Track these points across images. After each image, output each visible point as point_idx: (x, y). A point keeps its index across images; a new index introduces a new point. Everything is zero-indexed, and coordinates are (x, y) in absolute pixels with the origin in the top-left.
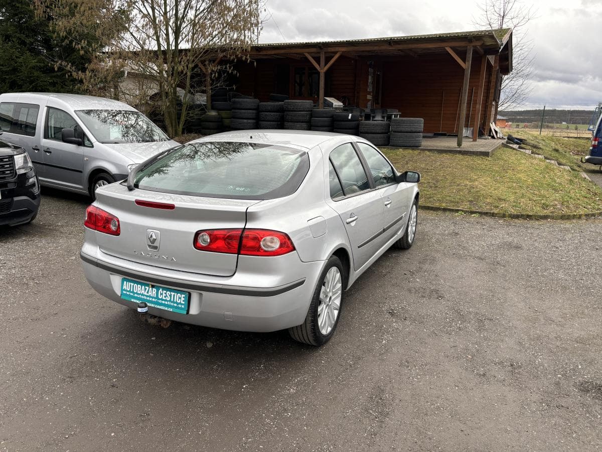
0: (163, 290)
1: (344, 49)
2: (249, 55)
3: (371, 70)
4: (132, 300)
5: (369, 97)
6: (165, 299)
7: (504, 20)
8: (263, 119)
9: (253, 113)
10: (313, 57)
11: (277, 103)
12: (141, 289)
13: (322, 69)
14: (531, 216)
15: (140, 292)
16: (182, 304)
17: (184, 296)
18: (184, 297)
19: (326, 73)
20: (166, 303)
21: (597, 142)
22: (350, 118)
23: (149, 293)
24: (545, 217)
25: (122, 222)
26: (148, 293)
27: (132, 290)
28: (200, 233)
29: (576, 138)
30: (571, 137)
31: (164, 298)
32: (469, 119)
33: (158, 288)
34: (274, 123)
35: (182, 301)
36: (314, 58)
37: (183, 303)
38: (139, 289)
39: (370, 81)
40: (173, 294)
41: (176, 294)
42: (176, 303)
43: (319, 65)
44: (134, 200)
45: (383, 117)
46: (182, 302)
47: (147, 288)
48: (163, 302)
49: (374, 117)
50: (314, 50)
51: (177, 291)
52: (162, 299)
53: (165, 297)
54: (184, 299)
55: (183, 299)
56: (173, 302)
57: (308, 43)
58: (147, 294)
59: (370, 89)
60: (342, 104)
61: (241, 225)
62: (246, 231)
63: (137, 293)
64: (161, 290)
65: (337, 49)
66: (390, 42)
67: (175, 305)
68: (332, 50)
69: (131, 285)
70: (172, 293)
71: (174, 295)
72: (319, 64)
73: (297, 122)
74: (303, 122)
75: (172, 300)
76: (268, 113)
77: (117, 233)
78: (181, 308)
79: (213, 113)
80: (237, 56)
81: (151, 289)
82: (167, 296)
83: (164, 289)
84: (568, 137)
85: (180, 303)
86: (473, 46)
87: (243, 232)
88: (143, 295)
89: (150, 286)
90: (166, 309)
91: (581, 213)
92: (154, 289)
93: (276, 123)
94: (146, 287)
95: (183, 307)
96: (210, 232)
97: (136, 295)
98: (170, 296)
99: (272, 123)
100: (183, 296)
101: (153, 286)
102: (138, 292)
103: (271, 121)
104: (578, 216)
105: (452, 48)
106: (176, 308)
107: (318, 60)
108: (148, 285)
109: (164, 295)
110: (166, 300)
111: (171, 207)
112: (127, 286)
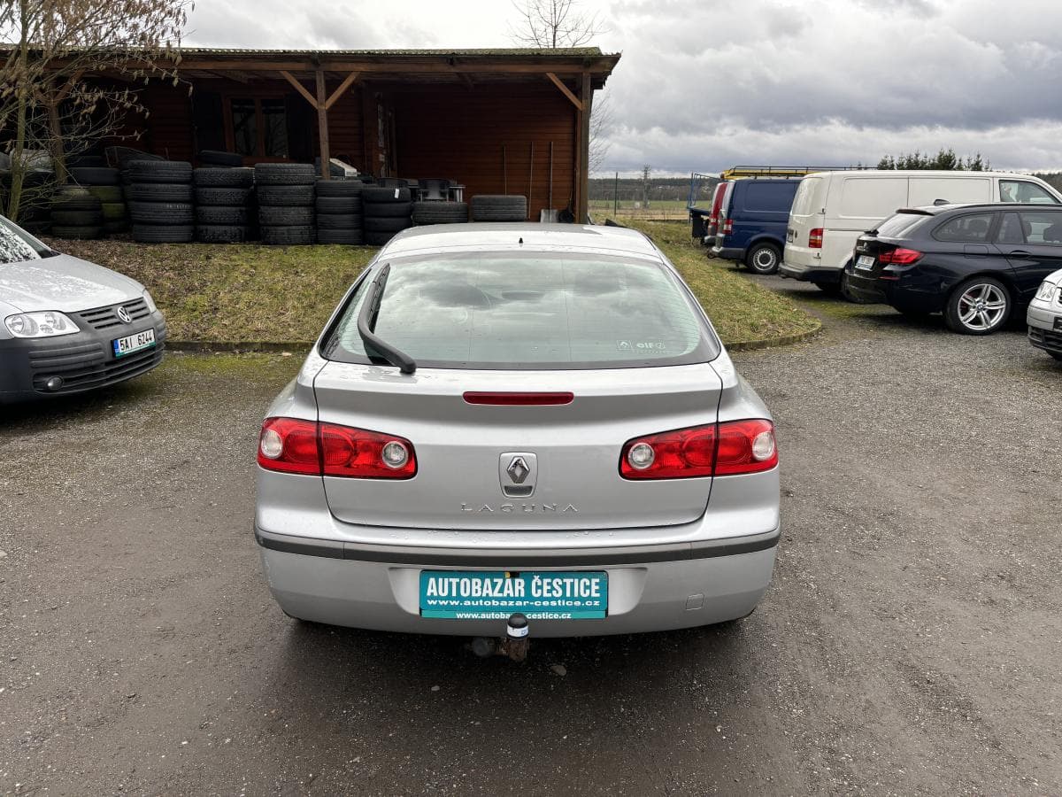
0: (541, 579)
1: (362, 68)
2: (176, 71)
3: (380, 108)
4: (459, 616)
5: (382, 158)
6: (550, 595)
7: (557, 33)
8: (207, 201)
9: (184, 191)
10: (299, 81)
11: (227, 170)
12: (482, 587)
13: (323, 105)
14: (744, 345)
15: (479, 594)
16: (596, 599)
17: (598, 580)
18: (597, 584)
19: (330, 112)
20: (554, 603)
21: (730, 227)
22: (397, 196)
23: (506, 592)
24: (762, 345)
25: (423, 446)
26: (501, 591)
27: (454, 594)
28: (631, 446)
29: (664, 221)
30: (657, 221)
31: (546, 595)
32: (549, 196)
33: (528, 577)
34: (234, 209)
35: (593, 591)
36: (302, 82)
37: (598, 595)
38: (474, 588)
39: (380, 128)
40: (568, 581)
41: (576, 581)
42: (580, 598)
43: (316, 97)
44: (461, 394)
45: (443, 194)
46: (594, 595)
47: (500, 581)
48: (546, 603)
49: (426, 194)
50: (301, 66)
51: (580, 574)
52: (542, 598)
53: (549, 591)
54: (597, 587)
55: (594, 587)
56: (572, 598)
57: (289, 52)
58: (501, 595)
59: (381, 144)
60: (355, 170)
61: (708, 418)
62: (720, 426)
63: (470, 598)
64: (537, 578)
65: (349, 67)
66: (452, 59)
67: (578, 603)
68: (339, 67)
69: (450, 584)
70: (565, 580)
71: (572, 585)
72: (315, 95)
73: (290, 206)
74: (300, 206)
75: (568, 595)
76: (218, 190)
77: (408, 471)
78: (593, 608)
79: (79, 191)
80: (148, 70)
81: (509, 581)
82: (553, 588)
83: (543, 575)
84: (653, 220)
85: (590, 598)
86: (591, 74)
87: (717, 429)
88: (488, 598)
89: (508, 575)
90: (556, 616)
91: (800, 333)
92: (517, 581)
93: (238, 208)
94: (495, 580)
95: (596, 603)
96: (653, 440)
97: (467, 603)
98: (563, 587)
99: (229, 208)
100: (595, 581)
101: (514, 575)
102: (474, 594)
103: (228, 206)
104: (797, 339)
105: (557, 74)
106: (580, 609)
107: (311, 86)
108: (501, 575)
109: (546, 588)
110: (553, 598)
111: (565, 398)
112: (438, 587)
